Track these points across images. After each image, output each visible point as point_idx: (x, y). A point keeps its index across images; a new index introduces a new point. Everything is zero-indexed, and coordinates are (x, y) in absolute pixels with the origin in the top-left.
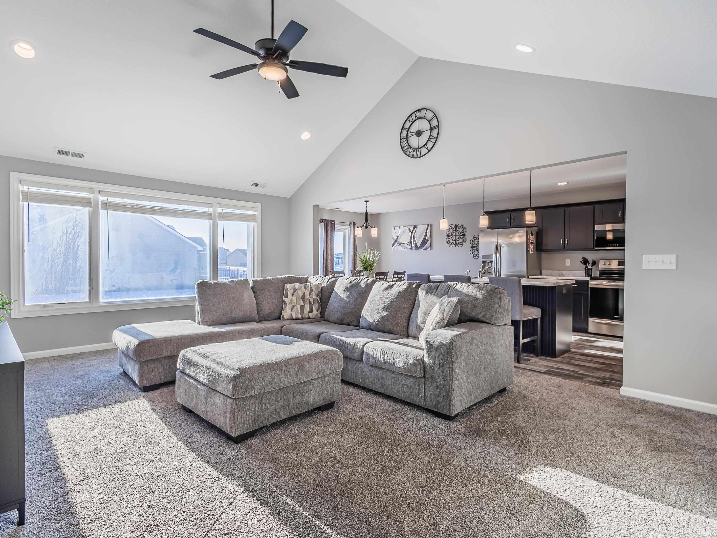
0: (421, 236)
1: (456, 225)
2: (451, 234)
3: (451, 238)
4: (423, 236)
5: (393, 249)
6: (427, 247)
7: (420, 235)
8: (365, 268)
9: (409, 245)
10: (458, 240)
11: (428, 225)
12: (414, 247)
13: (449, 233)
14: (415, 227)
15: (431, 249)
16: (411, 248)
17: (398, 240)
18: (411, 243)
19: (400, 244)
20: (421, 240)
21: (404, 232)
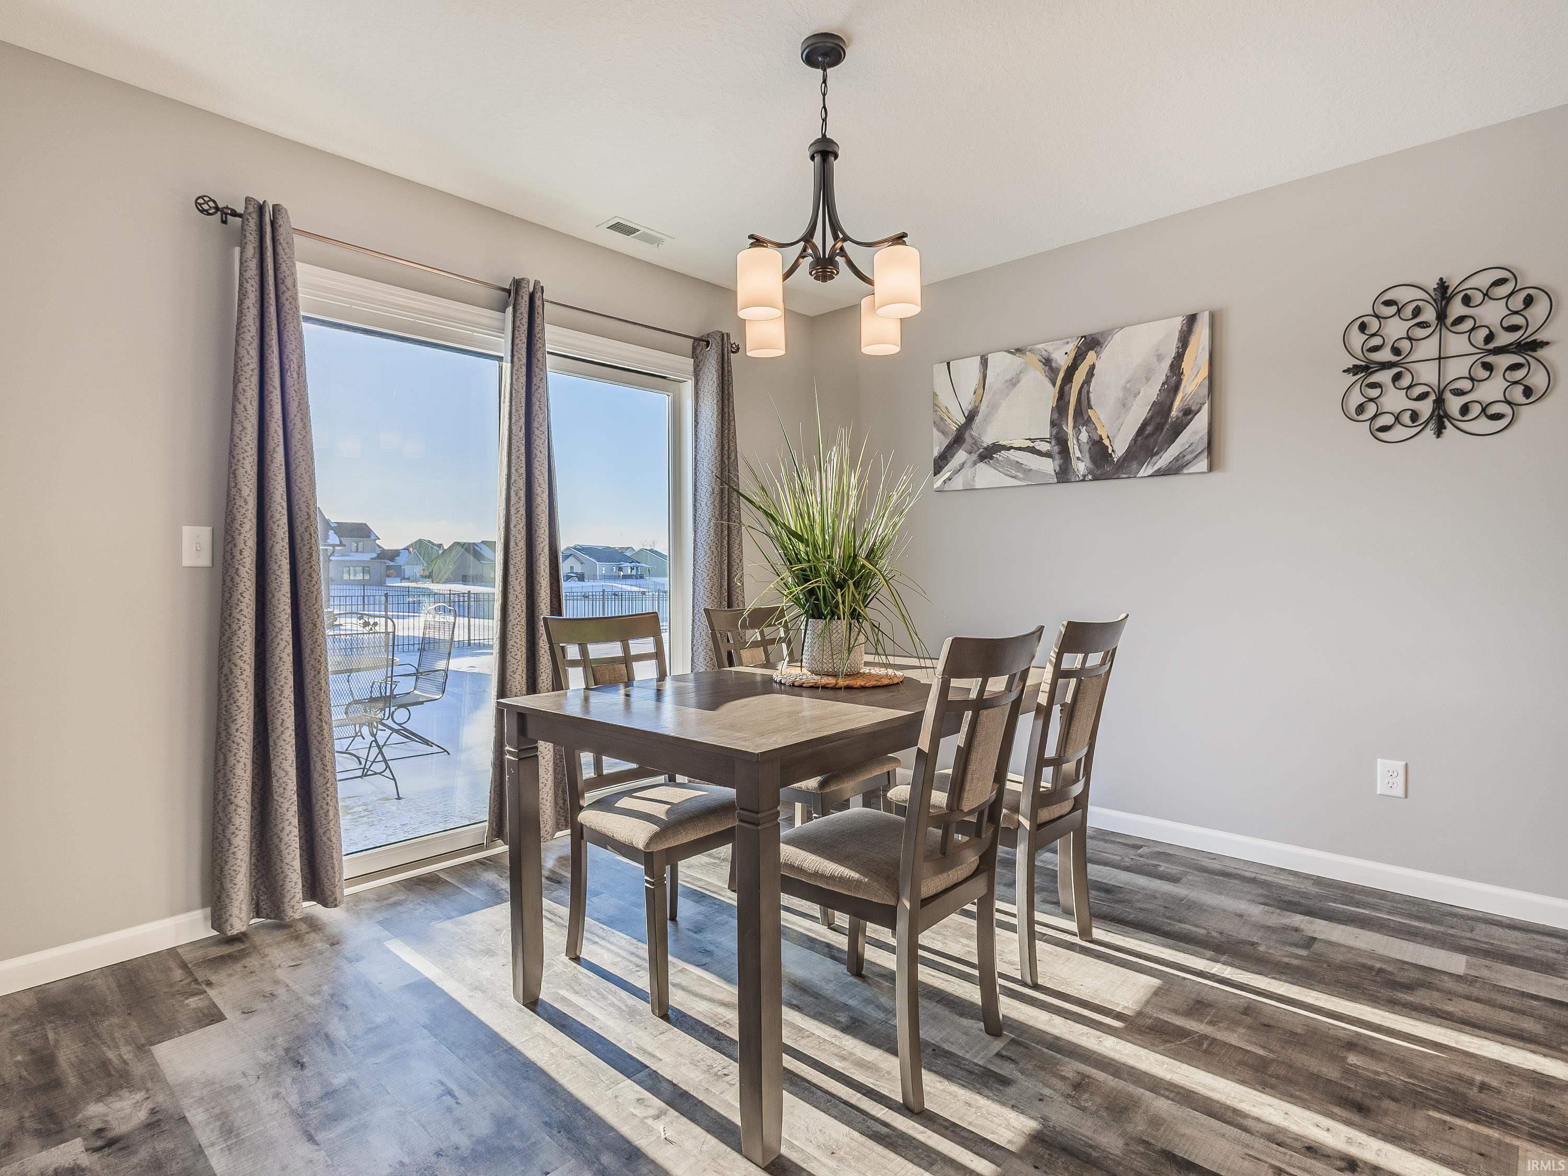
0: (1130, 392)
1: (1443, 286)
2: (1396, 351)
3: (1397, 378)
4: (1151, 393)
5: (938, 484)
6: (1177, 459)
7: (1125, 389)
8: (812, 592)
9: (1048, 455)
10: (1466, 385)
11: (1192, 319)
12: (1081, 467)
13: (1376, 349)
14: (1091, 343)
15: (1211, 468)
16: (1064, 474)
17: (975, 430)
18: (1061, 441)
19: (988, 454)
20: (1139, 412)
21: (1013, 382)
